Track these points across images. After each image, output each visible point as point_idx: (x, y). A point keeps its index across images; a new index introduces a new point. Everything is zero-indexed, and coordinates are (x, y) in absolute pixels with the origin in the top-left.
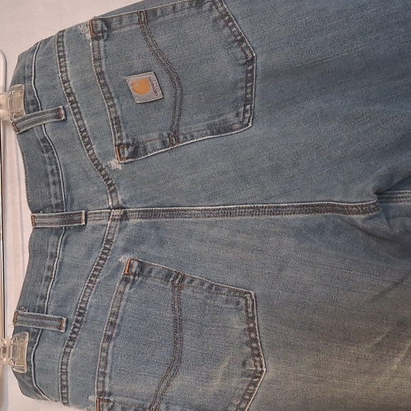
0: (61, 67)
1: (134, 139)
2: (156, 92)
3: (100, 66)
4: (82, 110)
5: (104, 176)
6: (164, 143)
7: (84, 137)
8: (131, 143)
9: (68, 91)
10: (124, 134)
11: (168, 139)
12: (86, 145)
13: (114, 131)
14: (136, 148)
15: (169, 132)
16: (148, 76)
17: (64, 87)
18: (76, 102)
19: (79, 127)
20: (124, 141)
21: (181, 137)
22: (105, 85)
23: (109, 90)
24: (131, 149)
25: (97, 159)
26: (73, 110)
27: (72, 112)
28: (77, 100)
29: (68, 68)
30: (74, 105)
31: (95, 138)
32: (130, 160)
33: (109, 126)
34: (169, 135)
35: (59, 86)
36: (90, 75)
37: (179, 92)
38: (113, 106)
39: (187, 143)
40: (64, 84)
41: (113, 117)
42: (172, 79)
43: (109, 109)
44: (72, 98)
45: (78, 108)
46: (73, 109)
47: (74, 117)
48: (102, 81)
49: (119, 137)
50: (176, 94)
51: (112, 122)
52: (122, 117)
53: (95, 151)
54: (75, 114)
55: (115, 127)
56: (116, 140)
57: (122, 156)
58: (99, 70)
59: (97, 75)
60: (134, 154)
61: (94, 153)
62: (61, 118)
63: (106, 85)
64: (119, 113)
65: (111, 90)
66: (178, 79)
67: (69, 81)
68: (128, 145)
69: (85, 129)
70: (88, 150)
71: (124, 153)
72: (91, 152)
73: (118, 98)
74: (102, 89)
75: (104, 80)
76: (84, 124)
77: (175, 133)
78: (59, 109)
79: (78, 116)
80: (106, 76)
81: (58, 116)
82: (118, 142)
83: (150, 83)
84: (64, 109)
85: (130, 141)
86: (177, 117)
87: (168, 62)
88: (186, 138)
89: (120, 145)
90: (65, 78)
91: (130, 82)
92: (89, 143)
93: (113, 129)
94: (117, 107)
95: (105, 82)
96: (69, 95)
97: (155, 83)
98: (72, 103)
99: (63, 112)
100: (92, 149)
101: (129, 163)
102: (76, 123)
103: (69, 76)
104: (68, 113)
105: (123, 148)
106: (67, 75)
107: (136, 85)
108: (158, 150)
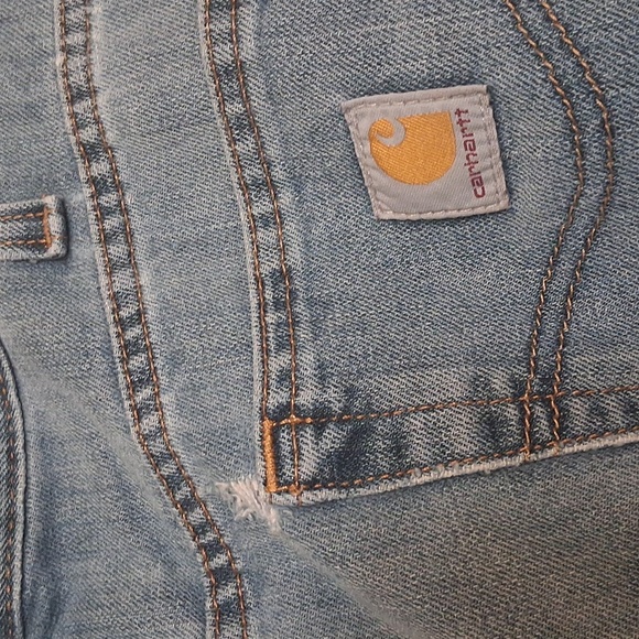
0: (67, 29)
1: (350, 392)
2: (477, 181)
3: (234, 36)
4: (137, 222)
5: (198, 531)
6: (491, 427)
7: (130, 349)
8: (336, 407)
9: (88, 134)
10: (308, 359)
11: (511, 412)
12: (134, 387)
13: (264, 339)
14: (359, 435)
15: (520, 370)
16: (456, 103)
17: (74, 115)
18: (118, 186)
19: (115, 297)
20: (306, 398)
21: (578, 408)
22: (246, 124)
23: (260, 147)
24: (333, 437)
25: (173, 456)
26: (100, 219)
27: (94, 229)
28: (123, 177)
29: (96, 36)
30: (109, 199)
31: (175, 360)
32: (323, 495)
33: (246, 309)
34: (518, 387)
35: (51, 109)
36: (186, 76)
37: (593, 192)
38: (275, 219)
39: (607, 441)
40: (72, 101)
41: (265, 270)
42: (573, 127)
43: (253, 230)
44: (100, 168)
45: (125, 211)
46: (103, 213)
47: (98, 250)
48: (235, 108)
49: (285, 376)
50: (573, 200)
51: (261, 293)
52: (309, 274)
53: (170, 422)
54: (106, 239)
55: (271, 318)
56: (266, 386)
57: (288, 471)
58: (225, 53)
59: (216, 75)
60: (344, 467)
61: (162, 430)
62: (43, 247)
63: (252, 126)
64: (295, 256)
65: (273, 151)
66: (608, 131)
67: (92, 93)
68: (320, 418)
69: (140, 313)
70: (139, 412)
71: (297, 453)
72: (150, 422)
73: (298, 189)
74: (232, 142)
75: (246, 100)
76: (138, 288)
77: (547, 380)
78: (41, 208)
79: (117, 250)
80: (256, 86)
81: (35, 241)
82: (277, 398)
83: (460, 138)
84: (63, 209)
85: (334, 398)
86: (556, 302)
87: (570, 42)
88: (603, 414)
89: (284, 410)
90: (78, 78)
91: (364, 125)
92: (147, 378)
93: (263, 328)
94: (291, 227)
95: (249, 113)
96: (90, 152)
97: (485, 137)
98: (98, 186)
99: (54, 223)
100: (159, 408)
101: (317, 505)
102: (104, 280)
103: (97, 70)
104: (77, 230)
105: (299, 427)
106: (87, 66)
107: (390, 142)
108: (461, 459)
